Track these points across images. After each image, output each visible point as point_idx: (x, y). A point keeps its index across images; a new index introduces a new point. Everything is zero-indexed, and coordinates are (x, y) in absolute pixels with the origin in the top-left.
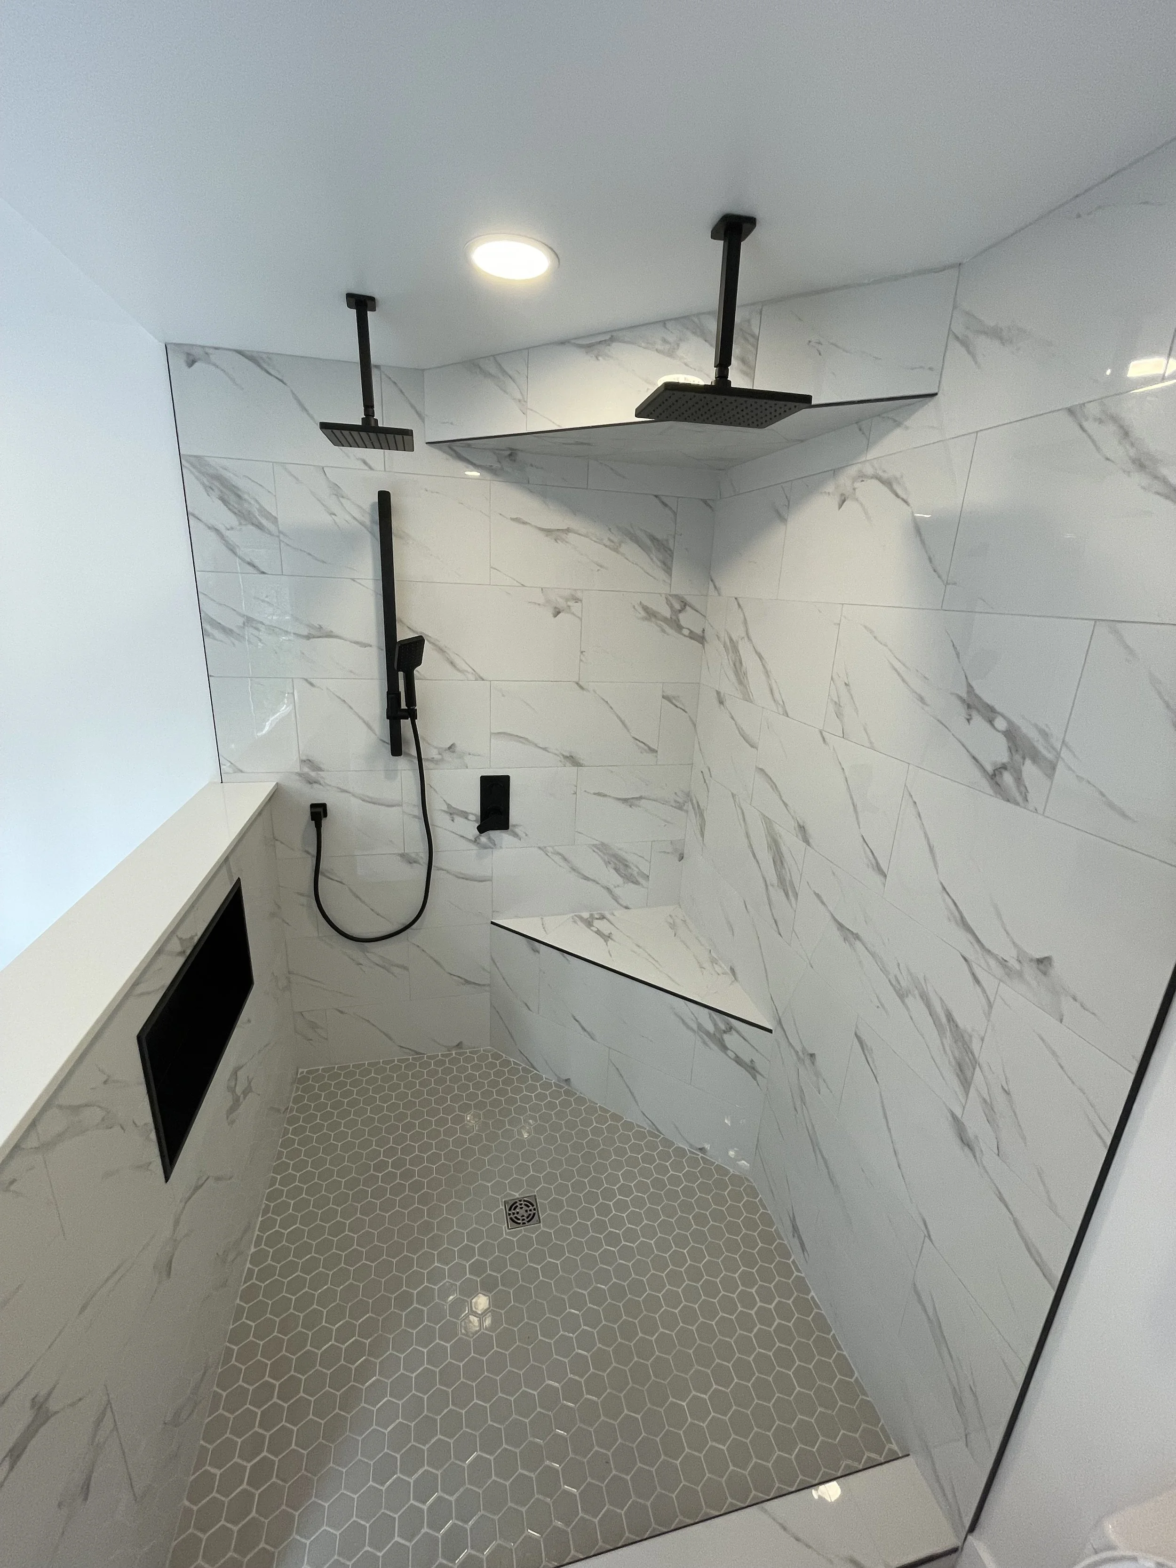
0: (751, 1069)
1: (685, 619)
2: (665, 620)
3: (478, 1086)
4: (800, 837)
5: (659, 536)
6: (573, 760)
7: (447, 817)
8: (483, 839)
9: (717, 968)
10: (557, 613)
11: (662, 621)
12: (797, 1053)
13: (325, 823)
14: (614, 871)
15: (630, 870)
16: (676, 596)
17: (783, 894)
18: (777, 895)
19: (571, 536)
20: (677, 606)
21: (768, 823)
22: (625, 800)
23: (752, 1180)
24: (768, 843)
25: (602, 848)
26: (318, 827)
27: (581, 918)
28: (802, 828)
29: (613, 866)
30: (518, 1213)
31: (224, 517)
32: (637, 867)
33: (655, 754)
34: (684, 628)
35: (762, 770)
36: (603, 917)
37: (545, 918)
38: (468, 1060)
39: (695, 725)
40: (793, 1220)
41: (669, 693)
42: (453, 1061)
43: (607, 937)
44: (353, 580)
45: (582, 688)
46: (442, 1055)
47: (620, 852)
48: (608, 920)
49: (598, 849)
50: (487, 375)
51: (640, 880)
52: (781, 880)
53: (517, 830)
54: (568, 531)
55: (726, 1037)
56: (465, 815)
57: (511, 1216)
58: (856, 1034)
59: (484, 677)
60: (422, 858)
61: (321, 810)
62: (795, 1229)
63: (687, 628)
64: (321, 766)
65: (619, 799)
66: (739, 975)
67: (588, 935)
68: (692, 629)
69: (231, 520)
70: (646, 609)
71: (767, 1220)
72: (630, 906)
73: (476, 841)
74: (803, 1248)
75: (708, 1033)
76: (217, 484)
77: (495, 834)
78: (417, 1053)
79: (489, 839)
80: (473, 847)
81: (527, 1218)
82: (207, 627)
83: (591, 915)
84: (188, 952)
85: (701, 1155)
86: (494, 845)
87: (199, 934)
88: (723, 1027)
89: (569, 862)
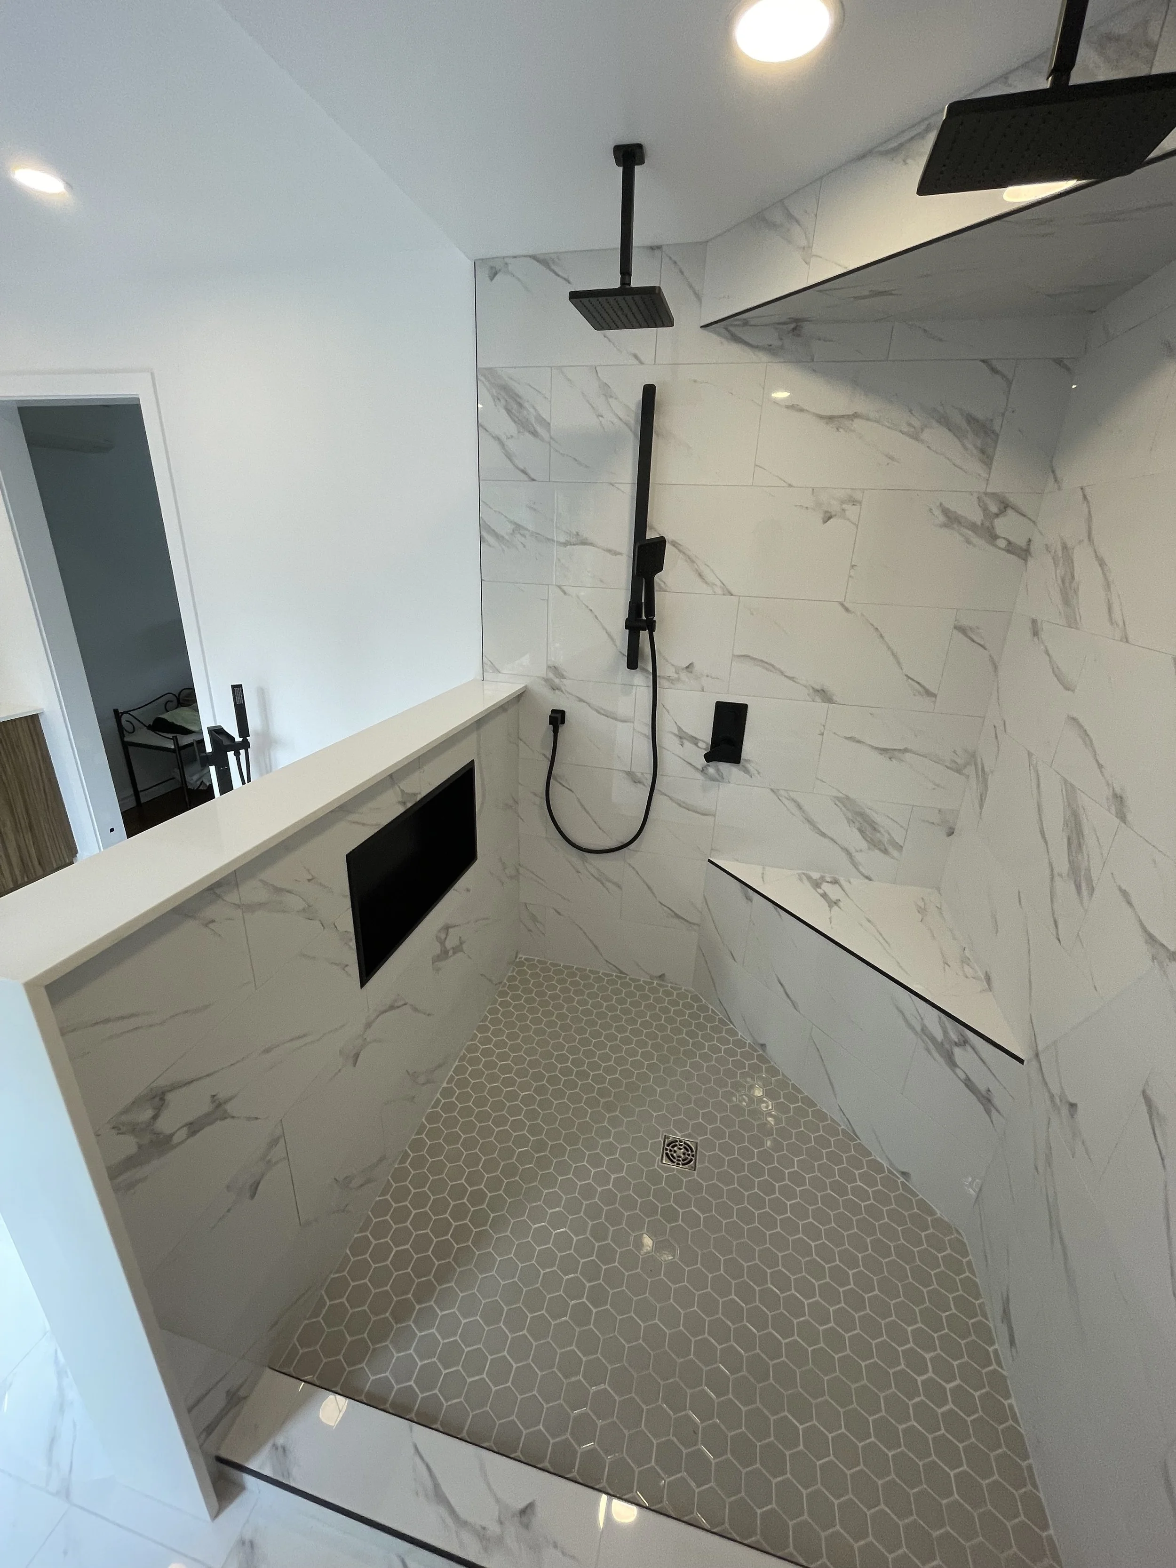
0: (986, 1100)
1: (1002, 526)
2: (973, 527)
3: (670, 1020)
4: (1113, 808)
5: (980, 415)
6: (824, 695)
7: (677, 740)
8: (711, 770)
9: (967, 968)
10: (828, 517)
11: (969, 529)
12: (1052, 1097)
13: (562, 729)
14: (858, 833)
15: (878, 835)
16: (994, 495)
17: (1073, 886)
18: (1065, 888)
19: (857, 424)
20: (994, 509)
21: (1070, 791)
22: (884, 751)
23: (963, 1233)
24: (1064, 818)
25: (845, 802)
26: (556, 732)
27: (809, 878)
28: (1119, 799)
29: (857, 824)
30: (675, 1152)
31: (504, 425)
32: (889, 834)
33: (933, 699)
34: (999, 537)
35: (1074, 719)
36: (835, 882)
37: (767, 868)
38: (668, 994)
39: (996, 668)
40: (1006, 1302)
41: (964, 622)
42: (653, 990)
43: (833, 903)
44: (612, 484)
45: (847, 610)
46: (644, 982)
47: (868, 811)
48: (841, 886)
49: (842, 803)
50: (773, 226)
51: (890, 849)
52: (1074, 869)
53: (748, 766)
54: (856, 416)
55: (957, 1051)
56: (695, 741)
57: (668, 1151)
58: (1144, 1092)
59: (733, 592)
60: (647, 779)
61: (559, 716)
62: (1006, 1315)
63: (1004, 538)
64: (565, 673)
65: (876, 748)
66: (995, 984)
67: (813, 895)
68: (1011, 539)
69: (511, 428)
70: (946, 512)
71: (972, 1288)
72: (872, 876)
73: (703, 771)
74: (1012, 1342)
75: (933, 1039)
76: (503, 394)
77: (724, 767)
78: (621, 972)
79: (718, 770)
80: (699, 776)
81: (683, 1160)
82: (484, 533)
83: (822, 878)
84: (409, 805)
85: (902, 1179)
86: (719, 778)
87: (424, 794)
88: (954, 1037)
89: (803, 812)
